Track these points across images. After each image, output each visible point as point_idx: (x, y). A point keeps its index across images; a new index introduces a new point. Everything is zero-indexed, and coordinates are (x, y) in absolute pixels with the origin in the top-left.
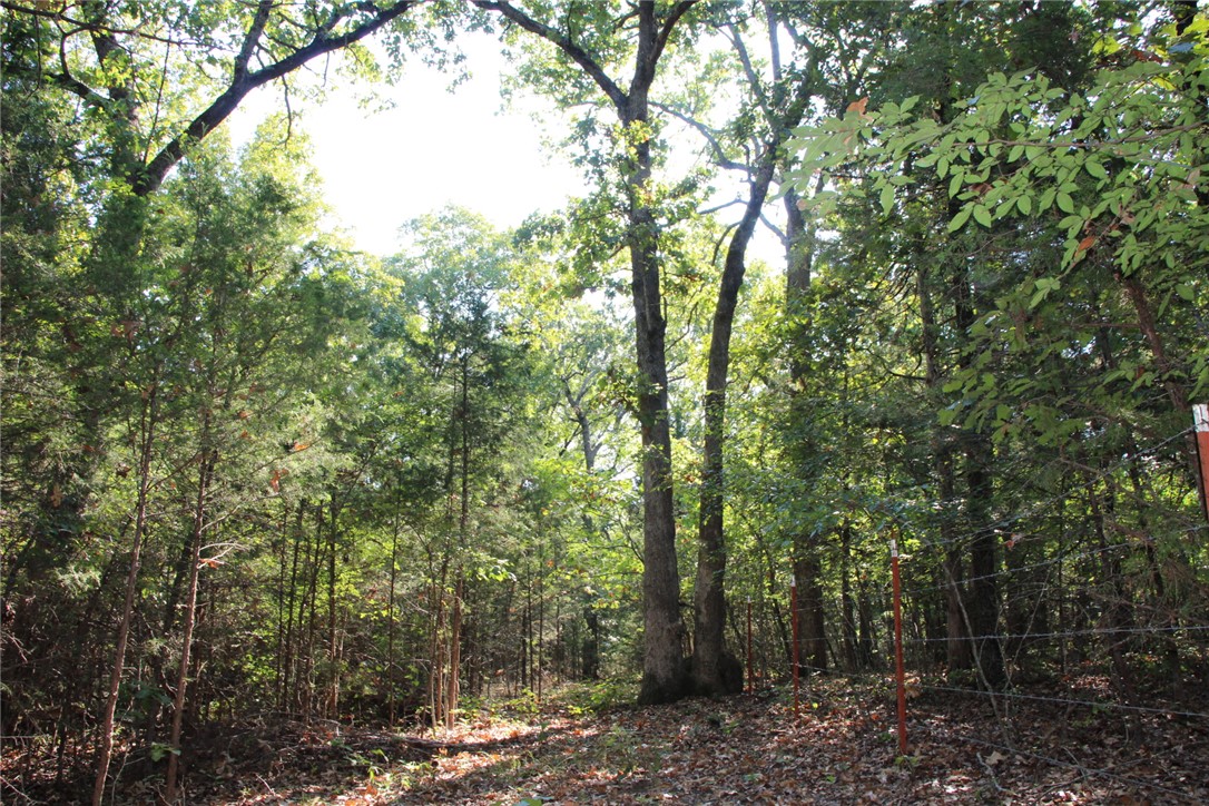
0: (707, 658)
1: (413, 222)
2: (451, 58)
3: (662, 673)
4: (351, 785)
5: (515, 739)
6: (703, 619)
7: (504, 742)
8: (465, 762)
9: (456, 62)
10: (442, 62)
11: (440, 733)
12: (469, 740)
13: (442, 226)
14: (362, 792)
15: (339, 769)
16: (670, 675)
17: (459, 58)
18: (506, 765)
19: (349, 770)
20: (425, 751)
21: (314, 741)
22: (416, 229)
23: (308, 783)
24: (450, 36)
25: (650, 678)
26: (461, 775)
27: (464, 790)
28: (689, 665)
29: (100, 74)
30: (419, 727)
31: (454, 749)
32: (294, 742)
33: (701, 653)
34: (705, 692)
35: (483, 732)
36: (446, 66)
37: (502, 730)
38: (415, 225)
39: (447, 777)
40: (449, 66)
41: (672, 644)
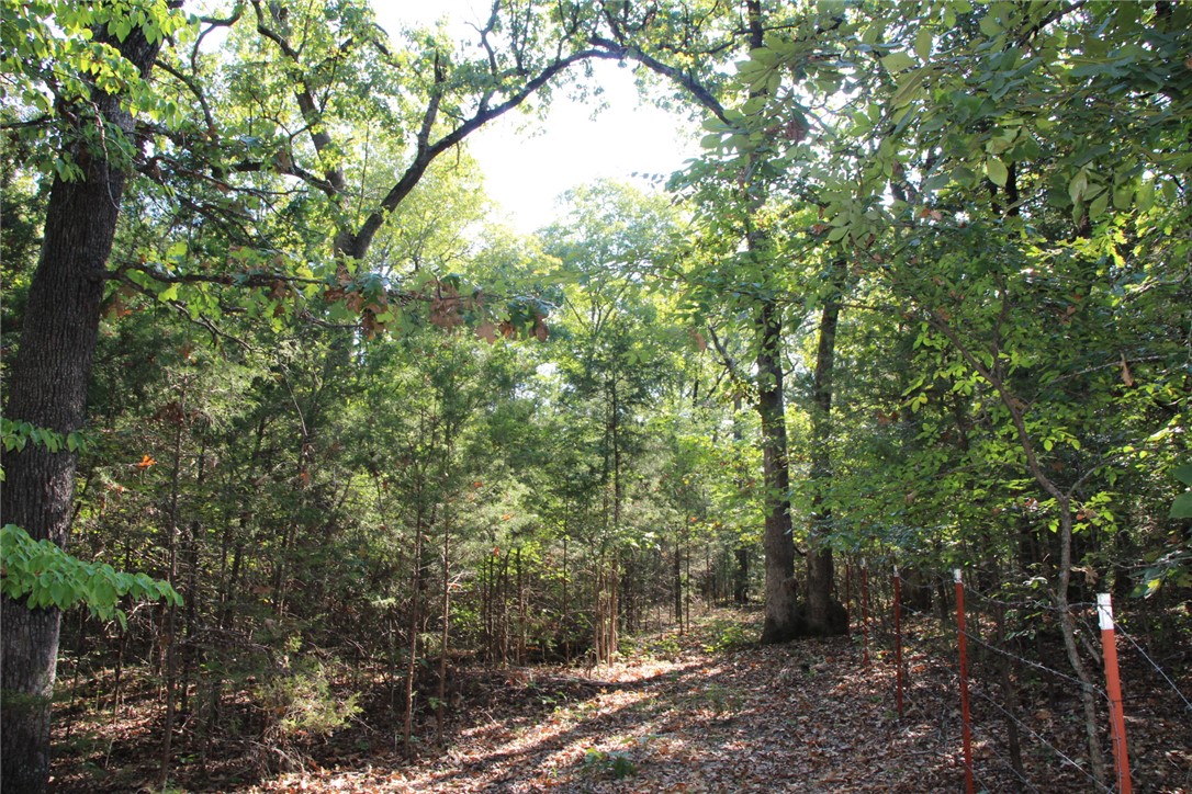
0: (817, 605)
1: (566, 193)
2: (591, 91)
3: (779, 618)
4: (543, 717)
5: (658, 677)
6: (814, 574)
7: (650, 681)
8: (620, 699)
9: (596, 93)
10: (583, 95)
11: (603, 672)
12: (624, 678)
13: (593, 196)
14: (551, 722)
15: (534, 704)
16: (787, 619)
17: (599, 91)
18: (646, 702)
19: (538, 705)
20: (590, 690)
21: (515, 683)
22: (569, 199)
23: (515, 715)
24: (589, 73)
25: (770, 622)
26: (615, 709)
27: (616, 721)
28: (803, 611)
29: (318, 162)
30: (587, 663)
31: (612, 688)
32: (501, 683)
33: (812, 601)
34: (816, 632)
35: (635, 670)
36: (586, 99)
37: (650, 668)
38: (568, 195)
39: (606, 711)
40: (591, 98)
41: (788, 594)
